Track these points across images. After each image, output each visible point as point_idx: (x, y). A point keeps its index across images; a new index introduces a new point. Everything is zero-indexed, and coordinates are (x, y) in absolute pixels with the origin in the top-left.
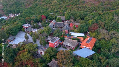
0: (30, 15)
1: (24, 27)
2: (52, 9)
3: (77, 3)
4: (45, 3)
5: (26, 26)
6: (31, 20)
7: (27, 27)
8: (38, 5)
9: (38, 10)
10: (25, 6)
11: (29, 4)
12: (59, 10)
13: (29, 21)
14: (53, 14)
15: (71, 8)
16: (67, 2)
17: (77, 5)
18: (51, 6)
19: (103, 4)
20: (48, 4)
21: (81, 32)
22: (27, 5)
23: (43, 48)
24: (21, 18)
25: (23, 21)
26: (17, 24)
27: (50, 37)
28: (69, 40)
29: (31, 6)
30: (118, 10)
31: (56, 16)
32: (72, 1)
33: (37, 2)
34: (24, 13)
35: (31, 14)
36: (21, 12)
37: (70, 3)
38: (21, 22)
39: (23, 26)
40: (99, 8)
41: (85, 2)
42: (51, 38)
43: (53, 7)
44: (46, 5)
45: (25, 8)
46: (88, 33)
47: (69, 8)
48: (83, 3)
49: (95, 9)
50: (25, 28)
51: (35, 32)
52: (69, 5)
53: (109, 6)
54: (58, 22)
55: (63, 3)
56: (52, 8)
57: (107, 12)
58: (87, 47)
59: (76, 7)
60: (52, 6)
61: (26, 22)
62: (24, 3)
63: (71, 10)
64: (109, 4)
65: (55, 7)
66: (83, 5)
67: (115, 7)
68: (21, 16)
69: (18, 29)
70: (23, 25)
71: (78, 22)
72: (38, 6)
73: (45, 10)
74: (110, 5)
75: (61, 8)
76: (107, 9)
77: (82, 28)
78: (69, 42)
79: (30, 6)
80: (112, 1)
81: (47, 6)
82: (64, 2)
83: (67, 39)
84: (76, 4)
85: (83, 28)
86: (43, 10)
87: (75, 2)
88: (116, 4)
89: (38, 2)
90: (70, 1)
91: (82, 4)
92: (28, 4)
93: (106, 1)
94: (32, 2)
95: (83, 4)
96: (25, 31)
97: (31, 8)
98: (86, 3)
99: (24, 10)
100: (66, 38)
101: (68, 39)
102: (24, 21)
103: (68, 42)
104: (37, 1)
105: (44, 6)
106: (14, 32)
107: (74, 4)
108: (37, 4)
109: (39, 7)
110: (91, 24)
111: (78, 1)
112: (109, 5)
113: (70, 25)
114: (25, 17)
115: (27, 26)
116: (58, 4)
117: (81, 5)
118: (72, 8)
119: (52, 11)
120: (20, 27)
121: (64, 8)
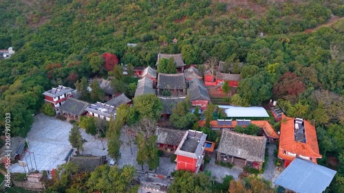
0: (57, 54)
1: (52, 99)
2: (128, 31)
3: (205, 11)
4: (96, 12)
5: (57, 94)
6: (68, 70)
7: (61, 98)
8: (74, 17)
9: (78, 34)
10: (28, 23)
11: (42, 15)
12: (152, 33)
13: (63, 75)
14: (139, 49)
15: (189, 27)
16: (172, 8)
17: (207, 17)
18: (120, 20)
19: (281, 13)
20: (110, 15)
21: (252, 103)
22: (32, 21)
23: (151, 176)
24: (24, 66)
25: (39, 78)
26: (21, 89)
27: (165, 131)
28: (236, 137)
29: (49, 21)
30: (325, 28)
31: (151, 55)
32: (188, 5)
33: (68, 8)
34: (31, 45)
35: (59, 51)
36: (17, 45)
37: (183, 10)
38: (32, 82)
39: (44, 97)
40: (270, 24)
41: (228, 8)
42: (166, 134)
43: (128, 24)
44: (102, 18)
45: (28, 28)
46: (275, 103)
47: (185, 27)
48: (223, 9)
49: (261, 27)
50: (57, 102)
51: (96, 115)
52: (181, 17)
53: (296, 18)
54: (169, 75)
55: (159, 12)
56: (125, 26)
57: (299, 36)
58: (301, 156)
59: (205, 24)
60: (126, 19)
61: (51, 78)
62: (20, 13)
63: (193, 32)
64: (296, 11)
65: (136, 23)
66: (224, 16)
67: (314, 21)
68: (23, 59)
69: (31, 107)
70: (46, 93)
71: (230, 69)
72: (75, 23)
73: (105, 34)
74: (298, 15)
75: (156, 28)
76: (293, 26)
77: (254, 89)
78: (236, 143)
79: (44, 24)
80: (303, 4)
81: (108, 21)
82: (161, 7)
83: (229, 136)
84: (203, 14)
85: (258, 90)
86: (97, 35)
87: (197, 8)
88: (315, 11)
89: (73, 10)
90: (182, 4)
91: (221, 12)
92: (37, 16)
93: (285, 4)
94: (51, 10)
95: (221, 14)
96: (57, 112)
97: (49, 28)
98: (232, 9)
99: (26, 38)
100: (226, 131)
101: (233, 133)
102: (43, 76)
103: (236, 146)
104: (70, 6)
105: (97, 23)
106: (20, 122)
107: (195, 14)
108: (71, 16)
109: (80, 26)
110: (274, 74)
111: (207, 5)
112: (296, 16)
113: (203, 79)
114: (38, 60)
115: (63, 96)
116: (145, 14)
117: (217, 16)
118: (193, 25)
119: (129, 36)
120: (34, 100)
121: (168, 27)
